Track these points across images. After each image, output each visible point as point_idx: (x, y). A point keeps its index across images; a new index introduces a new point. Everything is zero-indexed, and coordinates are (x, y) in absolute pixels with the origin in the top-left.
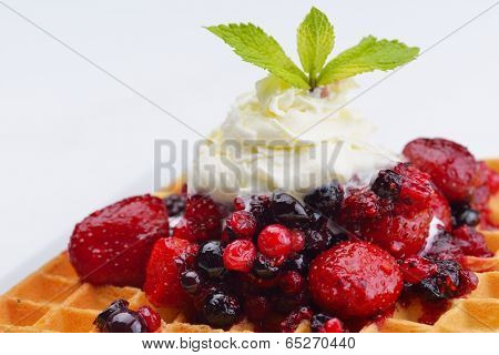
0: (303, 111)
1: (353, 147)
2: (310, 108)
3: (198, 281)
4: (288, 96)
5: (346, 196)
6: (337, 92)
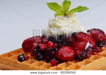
2: (64, 19)
3: (36, 51)
4: (60, 17)
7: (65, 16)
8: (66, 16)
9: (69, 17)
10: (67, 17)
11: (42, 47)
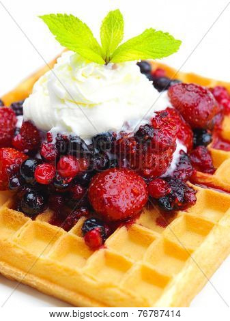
0: (98, 78)
3: (19, 184)
5: (118, 137)
7: (106, 64)
9: (118, 69)
11: (44, 178)
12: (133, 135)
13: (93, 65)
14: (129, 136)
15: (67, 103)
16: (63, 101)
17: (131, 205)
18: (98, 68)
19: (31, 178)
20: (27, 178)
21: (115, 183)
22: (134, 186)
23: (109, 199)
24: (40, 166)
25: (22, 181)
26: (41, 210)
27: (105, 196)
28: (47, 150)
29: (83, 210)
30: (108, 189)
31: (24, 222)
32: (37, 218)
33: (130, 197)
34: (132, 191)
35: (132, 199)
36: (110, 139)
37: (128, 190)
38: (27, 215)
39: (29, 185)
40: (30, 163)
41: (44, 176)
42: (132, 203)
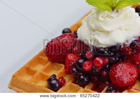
0: (110, 18)
1: (126, 30)
2: (112, 17)
3: (76, 71)
4: (105, 14)
5: (122, 47)
6: (122, 10)
7: (113, 10)
8: (115, 10)
9: (119, 12)
10: (116, 12)
11: (87, 68)
12: (129, 45)
13: (106, 12)
14: (127, 46)
15: (96, 31)
16: (94, 31)
17: (129, 80)
18: (109, 13)
19: (82, 68)
20: (80, 68)
21: (121, 69)
22: (131, 71)
23: (118, 77)
24: (85, 62)
25: (77, 70)
26: (87, 83)
27: (116, 76)
28: (88, 55)
29: (107, 83)
30: (118, 73)
31: (79, 89)
32: (85, 88)
33: (129, 76)
34: (130, 73)
35: (130, 77)
36: (118, 48)
37: (128, 72)
38: (81, 86)
39: (81, 72)
40: (81, 61)
41: (87, 67)
42: (130, 79)
